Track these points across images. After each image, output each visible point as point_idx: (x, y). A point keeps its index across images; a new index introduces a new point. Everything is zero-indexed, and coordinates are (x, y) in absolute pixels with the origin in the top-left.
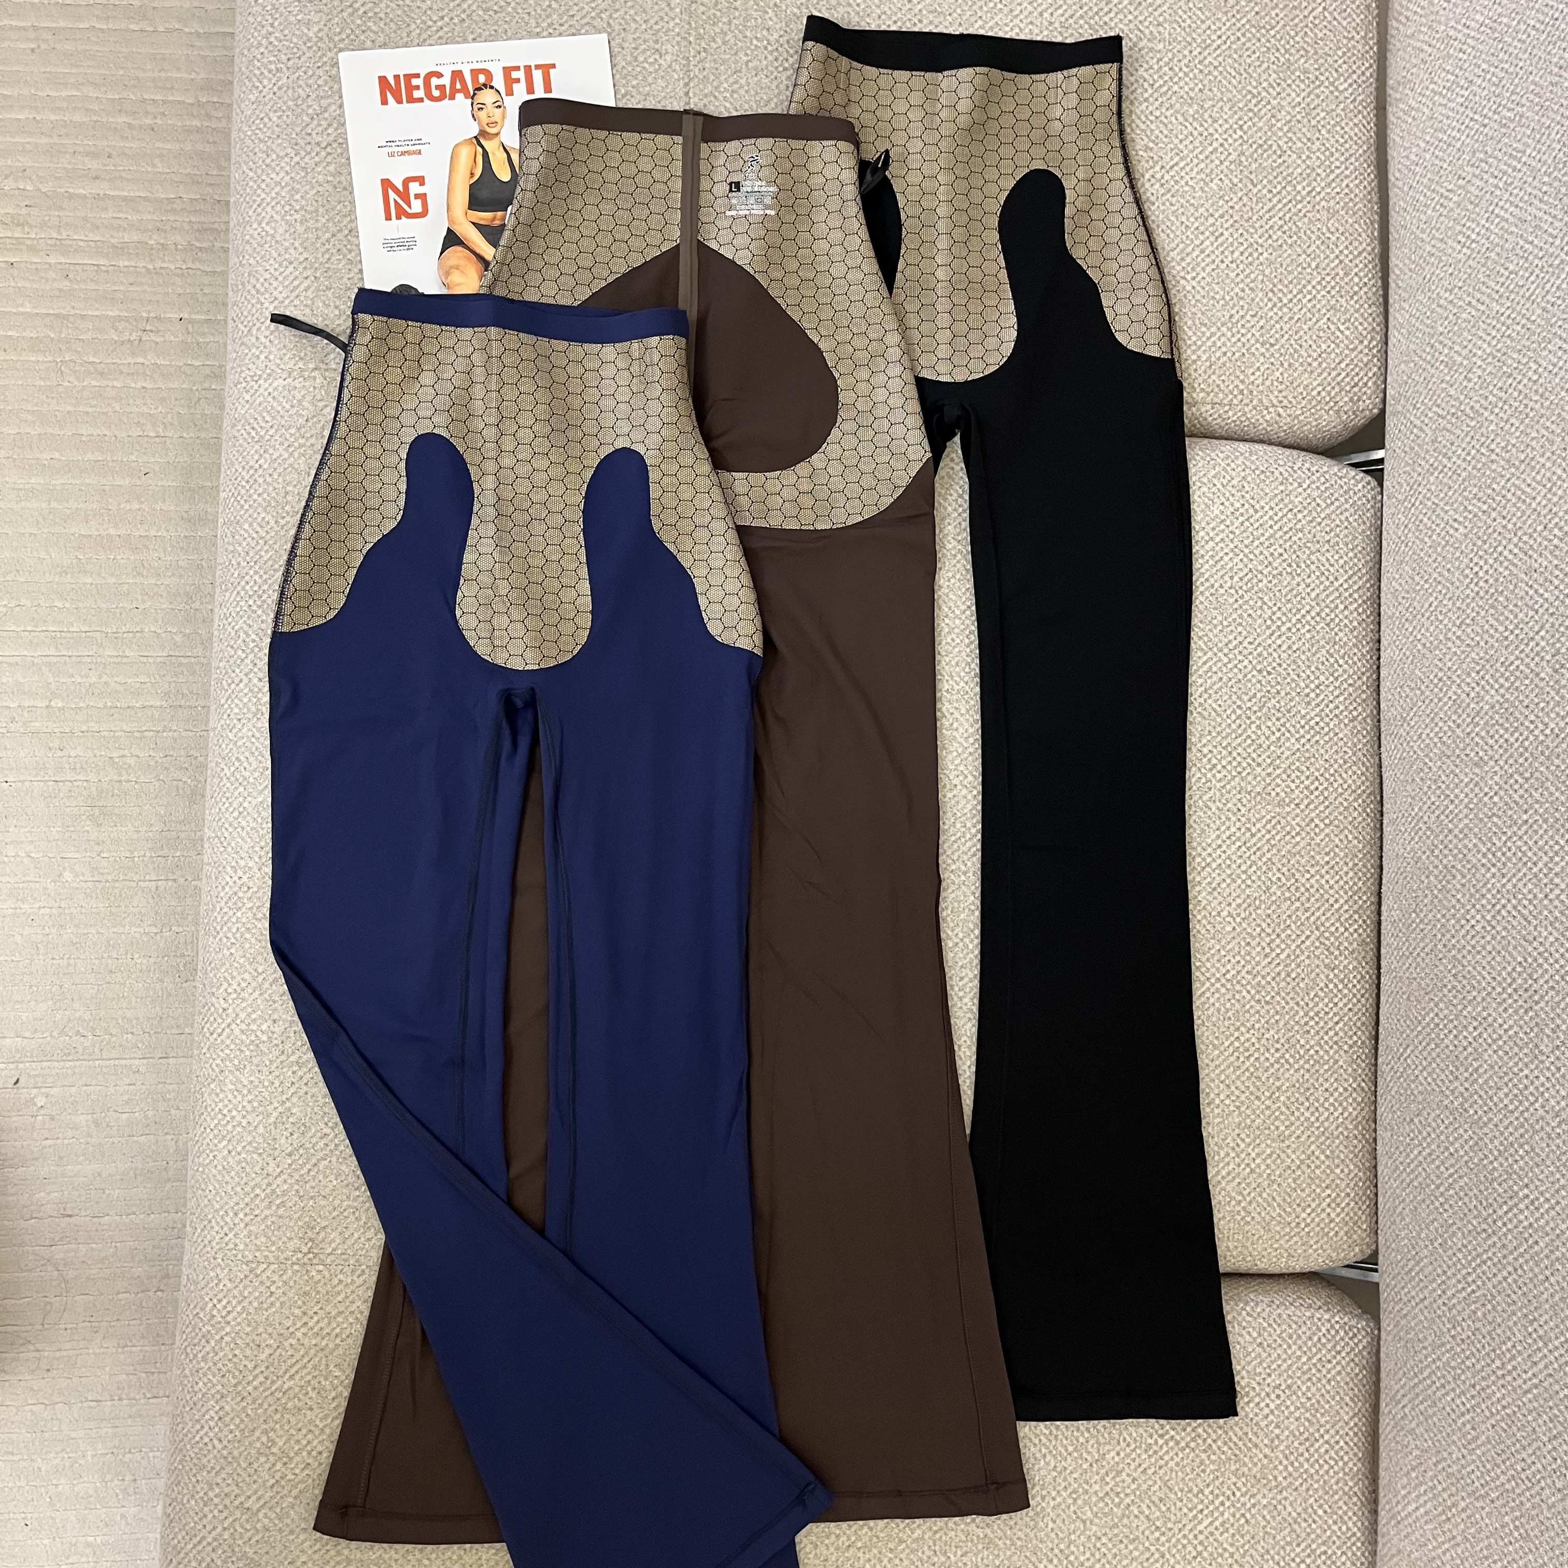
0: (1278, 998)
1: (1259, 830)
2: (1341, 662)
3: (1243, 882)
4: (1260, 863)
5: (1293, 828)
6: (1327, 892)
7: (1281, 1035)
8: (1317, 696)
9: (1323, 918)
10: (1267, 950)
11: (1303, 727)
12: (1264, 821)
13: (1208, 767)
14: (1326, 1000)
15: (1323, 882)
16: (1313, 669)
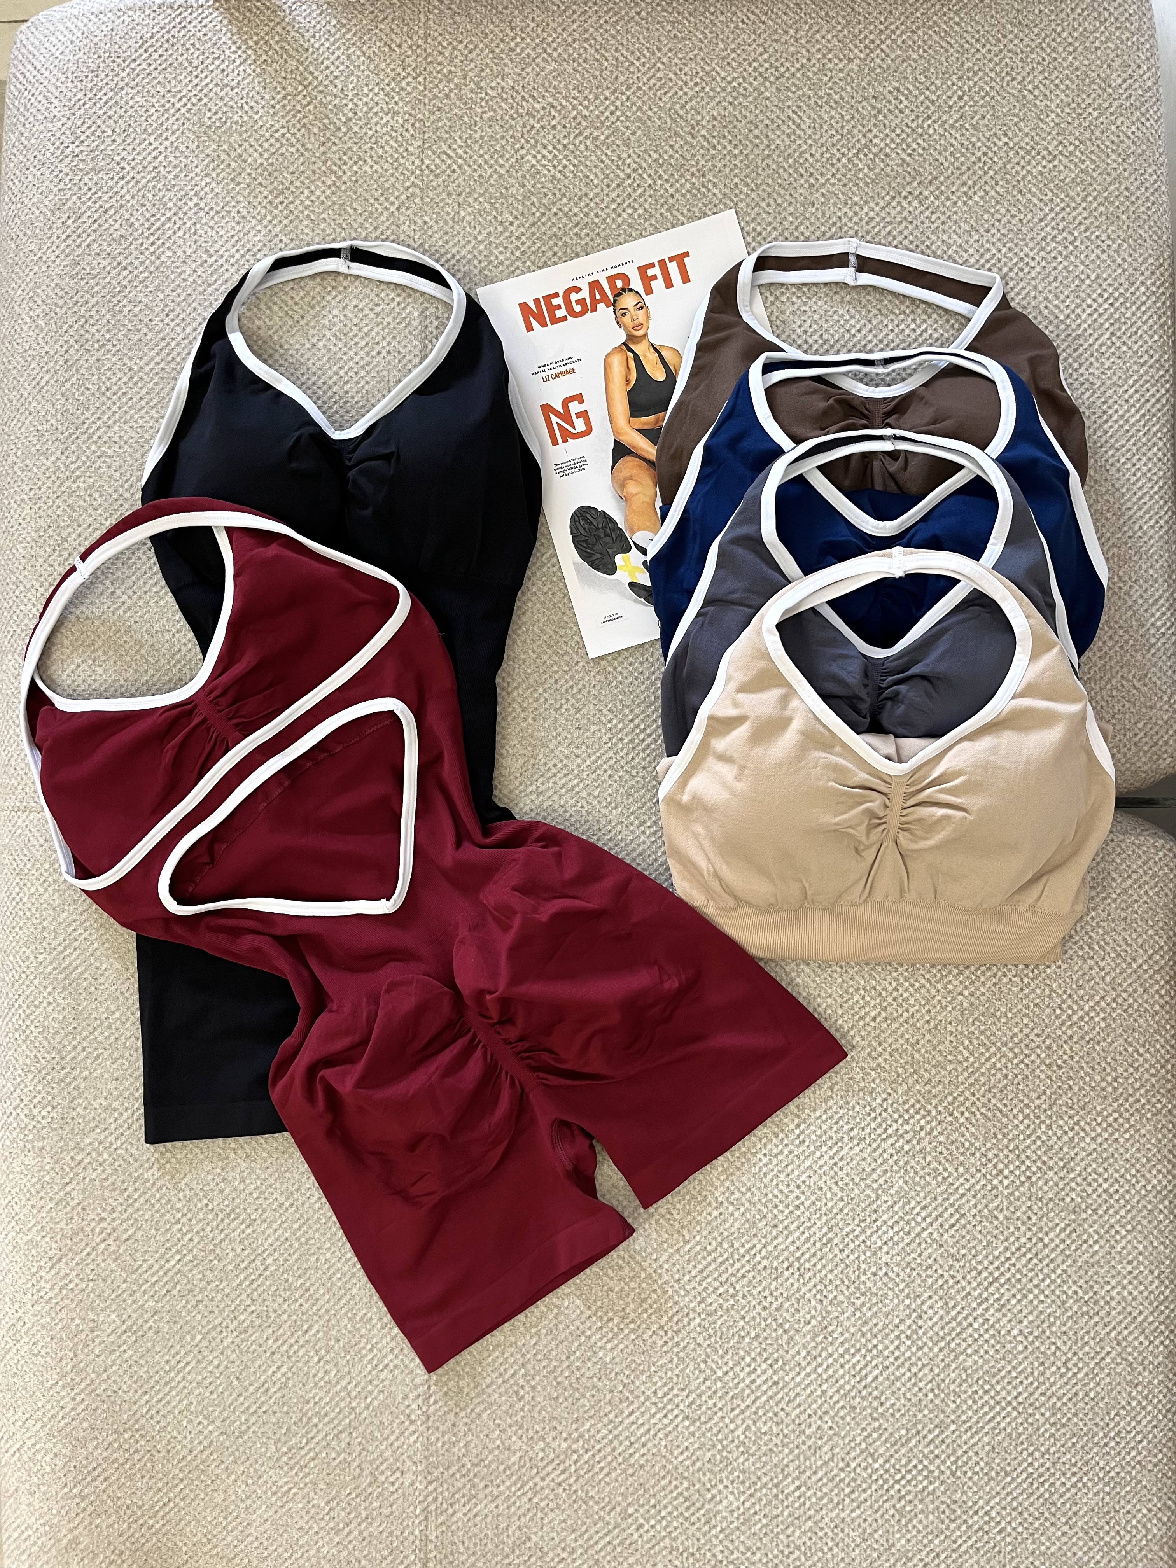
0: (1075, 1420)
1: (1052, 1240)
2: (1141, 1050)
3: (1036, 1296)
4: (1053, 1276)
5: (1091, 1236)
6: (1130, 1305)
7: (1078, 1457)
8: (1115, 1089)
9: (1126, 1332)
10: (1063, 1370)
11: (1100, 1124)
12: (1058, 1231)
13: (994, 1172)
14: (1128, 1419)
15: (1125, 1293)
16: (1109, 1060)
